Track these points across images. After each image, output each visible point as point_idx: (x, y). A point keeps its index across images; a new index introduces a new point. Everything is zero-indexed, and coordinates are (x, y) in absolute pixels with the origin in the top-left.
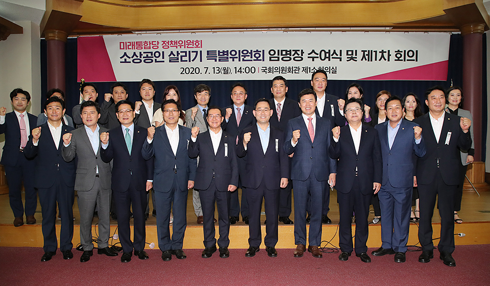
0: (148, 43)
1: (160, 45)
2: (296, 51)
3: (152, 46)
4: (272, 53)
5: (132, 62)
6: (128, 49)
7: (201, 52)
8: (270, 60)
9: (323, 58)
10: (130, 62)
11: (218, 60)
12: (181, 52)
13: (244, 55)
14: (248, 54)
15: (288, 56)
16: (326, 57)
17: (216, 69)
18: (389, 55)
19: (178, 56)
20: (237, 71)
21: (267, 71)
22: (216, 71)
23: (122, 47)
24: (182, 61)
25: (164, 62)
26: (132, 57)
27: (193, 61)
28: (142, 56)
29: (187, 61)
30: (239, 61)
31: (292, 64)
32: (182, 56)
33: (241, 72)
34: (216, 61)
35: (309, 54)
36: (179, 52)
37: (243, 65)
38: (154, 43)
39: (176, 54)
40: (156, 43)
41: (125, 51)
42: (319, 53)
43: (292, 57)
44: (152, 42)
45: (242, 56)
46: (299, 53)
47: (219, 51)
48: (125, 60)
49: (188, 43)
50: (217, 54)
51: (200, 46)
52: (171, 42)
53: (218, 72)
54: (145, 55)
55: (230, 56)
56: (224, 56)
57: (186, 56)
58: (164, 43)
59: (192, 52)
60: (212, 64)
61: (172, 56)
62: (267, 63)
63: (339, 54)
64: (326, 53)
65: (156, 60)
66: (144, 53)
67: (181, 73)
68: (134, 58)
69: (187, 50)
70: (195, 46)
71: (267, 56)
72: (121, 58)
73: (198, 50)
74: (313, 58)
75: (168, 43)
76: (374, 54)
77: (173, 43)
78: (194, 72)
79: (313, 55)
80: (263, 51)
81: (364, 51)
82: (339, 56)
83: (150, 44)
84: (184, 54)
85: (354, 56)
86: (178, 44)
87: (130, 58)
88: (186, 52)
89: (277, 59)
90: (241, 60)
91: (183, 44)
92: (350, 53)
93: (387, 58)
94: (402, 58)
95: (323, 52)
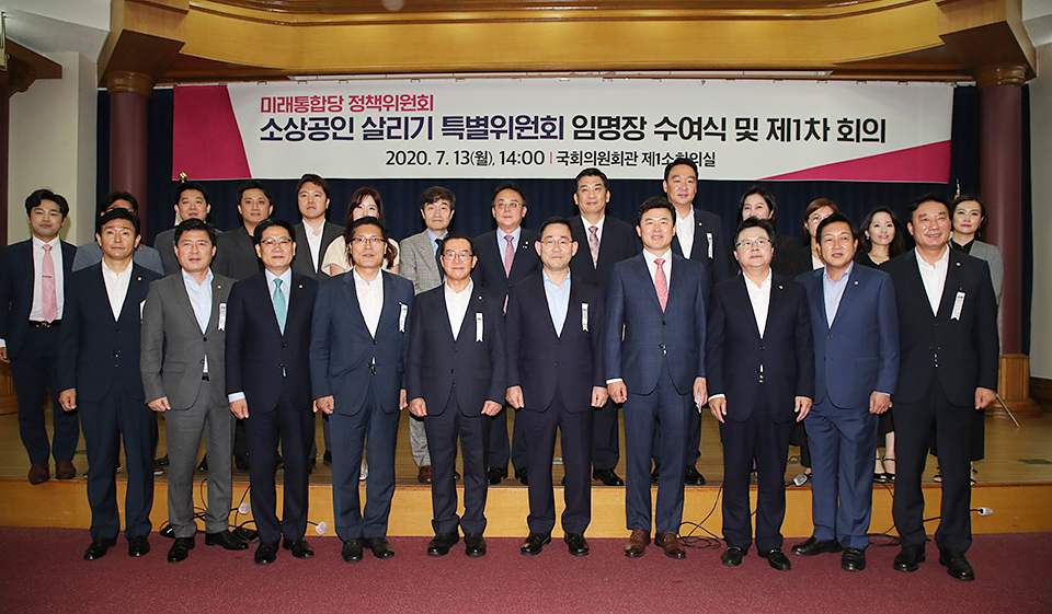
0: (321, 100)
1: (346, 105)
2: (630, 120)
3: (327, 105)
4: (580, 122)
5: (284, 138)
6: (279, 111)
7: (430, 118)
8: (576, 137)
9: (686, 135)
10: (281, 139)
11: (465, 136)
12: (389, 119)
13: (520, 126)
14: (530, 125)
15: (614, 129)
16: (692, 133)
17: (461, 155)
18: (826, 129)
19: (381, 126)
20: (506, 159)
21: (569, 160)
22: (461, 160)
23: (266, 108)
24: (389, 137)
25: (352, 139)
26: (286, 129)
27: (413, 137)
28: (306, 127)
29: (400, 137)
30: (511, 138)
31: (622, 145)
32: (389, 128)
33: (514, 161)
34: (461, 138)
35: (657, 126)
36: (385, 119)
37: (519, 146)
38: (332, 100)
39: (377, 123)
40: (337, 100)
41: (271, 115)
42: (678, 124)
43: (622, 132)
44: (329, 98)
45: (517, 128)
46: (637, 123)
47: (468, 118)
48: (272, 133)
49: (406, 100)
50: (465, 123)
51: (428, 106)
52: (369, 98)
53: (466, 160)
54: (312, 124)
55: (491, 127)
56: (479, 127)
57: (399, 127)
58: (354, 100)
59: (412, 119)
60: (453, 144)
61: (369, 127)
62: (570, 144)
63: (719, 125)
64: (692, 124)
65: (335, 134)
66: (311, 119)
67: (388, 163)
68: (289, 131)
69: (402, 115)
70: (418, 106)
71: (569, 129)
72: (263, 130)
73: (425, 115)
74: (666, 134)
75: (362, 100)
76: (794, 125)
77: (373, 100)
78: (415, 160)
79: (666, 127)
80: (561, 118)
81: (773, 121)
82: (719, 131)
83: (324, 101)
84: (395, 123)
85: (751, 130)
86: (383, 103)
87: (280, 130)
88: (399, 119)
89: (589, 135)
90: (515, 136)
91: (394, 103)
92: (742, 124)
93: (821, 135)
94: (853, 135)
95: (686, 123)
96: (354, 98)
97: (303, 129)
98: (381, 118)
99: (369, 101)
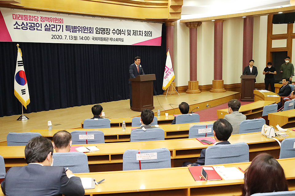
0: (32, 17)
1: (39, 19)
2: (107, 29)
3: (34, 19)
4: (97, 29)
5: (21, 29)
6: (19, 19)
7: (63, 25)
8: (96, 33)
9: (118, 34)
10: (20, 29)
11: (71, 31)
12: (52, 25)
13: (84, 29)
14: (86, 29)
15: (104, 31)
16: (119, 33)
17: (71, 37)
18: (142, 33)
19: (50, 27)
20: (81, 38)
21: (95, 39)
22: (71, 38)
23: (14, 18)
24: (52, 30)
25: (41, 30)
26: (21, 25)
27: (58, 31)
28: (28, 25)
29: (55, 31)
30: (82, 33)
31: (105, 36)
32: (52, 28)
33: (83, 39)
34: (70, 32)
35: (112, 31)
36: (51, 25)
37: (84, 35)
38: (35, 17)
39: (49, 26)
40: (37, 17)
41: (16, 20)
42: (116, 31)
43: (106, 32)
44: (34, 16)
45: (83, 30)
46: (108, 30)
47: (72, 26)
48: (17, 26)
49: (56, 20)
50: (71, 28)
51: (62, 22)
52: (46, 18)
53: (72, 38)
54: (30, 25)
55: (77, 29)
56: (74, 29)
57: (54, 28)
58: (41, 18)
59: (58, 25)
60: (68, 33)
61: (46, 27)
62: (95, 35)
63: (124, 31)
64: (119, 31)
66: (29, 23)
67: (52, 38)
68: (22, 26)
69: (55, 24)
70: (59, 22)
71: (95, 31)
72: (14, 25)
73: (61, 24)
74: (114, 33)
75: (44, 18)
76: (137, 32)
77: (47, 19)
78: (59, 38)
79: (114, 32)
80: (93, 28)
81: (133, 31)
82: (124, 33)
83: (33, 17)
84: (53, 26)
85: (130, 33)
86: (50, 20)
87: (20, 26)
88: (54, 25)
89: (99, 33)
90: (83, 32)
91: (53, 20)
92: (128, 31)
93: (141, 35)
94: (147, 35)
95: (118, 30)
96: (42, 17)
97: (27, 26)
98: (50, 25)
99: (46, 19)
